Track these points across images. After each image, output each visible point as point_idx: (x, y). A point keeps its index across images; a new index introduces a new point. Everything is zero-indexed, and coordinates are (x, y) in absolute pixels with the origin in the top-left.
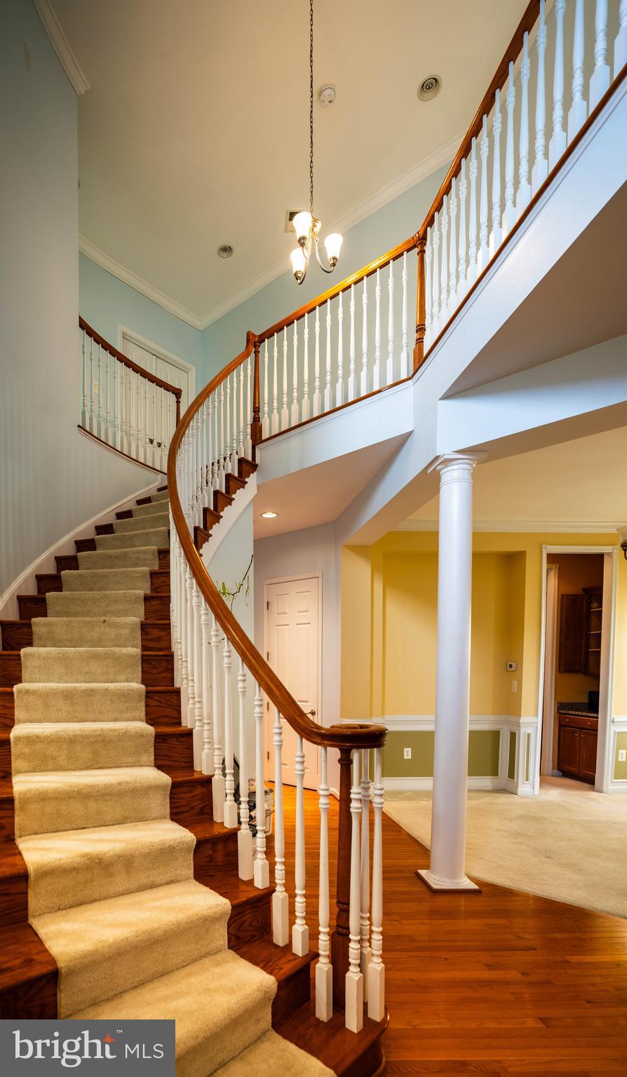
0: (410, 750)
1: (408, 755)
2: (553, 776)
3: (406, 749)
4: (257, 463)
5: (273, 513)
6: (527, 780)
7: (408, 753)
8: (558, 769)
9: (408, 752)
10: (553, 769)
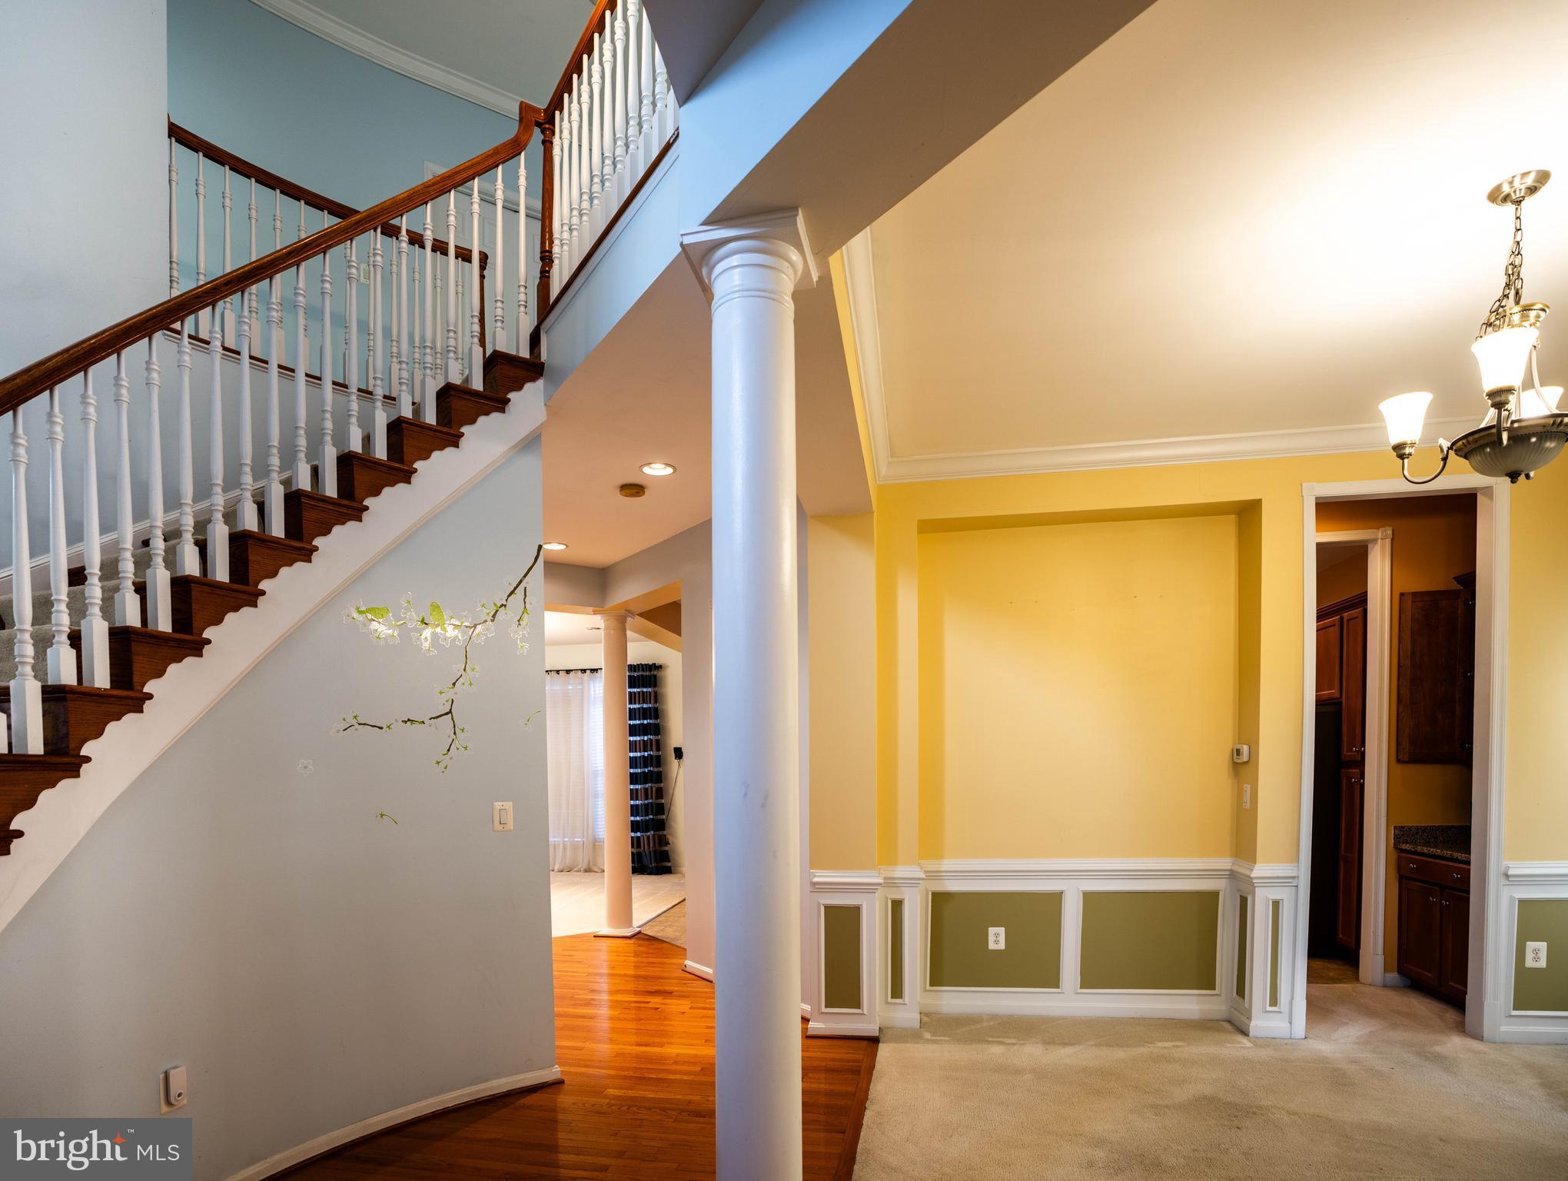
0: (1002, 930)
1: (996, 942)
2: (1385, 986)
3: (992, 930)
4: (543, 360)
5: (668, 465)
6: (1274, 1001)
7: (997, 938)
8: (1399, 972)
9: (997, 935)
10: (1386, 970)
